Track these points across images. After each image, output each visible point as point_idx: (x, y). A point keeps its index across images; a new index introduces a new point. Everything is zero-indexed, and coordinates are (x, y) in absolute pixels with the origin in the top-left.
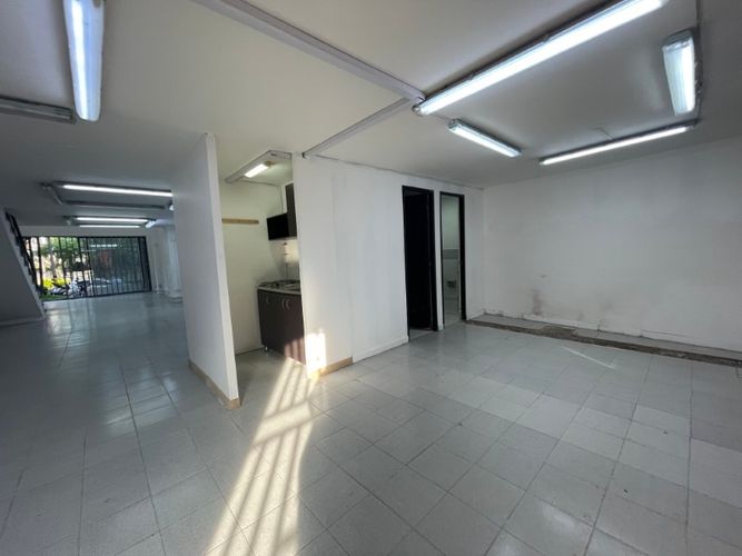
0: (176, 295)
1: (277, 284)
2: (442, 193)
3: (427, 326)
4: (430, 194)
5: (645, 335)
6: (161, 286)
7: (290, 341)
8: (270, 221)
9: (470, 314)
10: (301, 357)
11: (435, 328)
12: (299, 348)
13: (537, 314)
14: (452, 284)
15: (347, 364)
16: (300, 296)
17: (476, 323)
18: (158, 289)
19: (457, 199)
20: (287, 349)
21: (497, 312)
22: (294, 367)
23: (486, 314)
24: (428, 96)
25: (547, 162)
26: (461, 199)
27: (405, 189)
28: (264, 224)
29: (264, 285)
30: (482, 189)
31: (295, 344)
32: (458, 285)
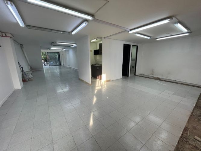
0: (68, 66)
1: (96, 64)
2: (133, 45)
3: (126, 75)
4: (130, 46)
5: (176, 80)
6: (63, 64)
7: (98, 75)
8: (95, 51)
9: (136, 74)
10: (101, 79)
11: (128, 76)
12: (100, 77)
13: (152, 75)
14: (133, 67)
15: (109, 81)
16: (102, 67)
17: (138, 76)
18: (63, 65)
19: (136, 47)
20: (98, 77)
21: (143, 74)
22: (99, 81)
23: (140, 74)
24: (131, 30)
25: (158, 39)
26: (137, 47)
27: (124, 44)
28: (93, 52)
29: (93, 64)
30: (143, 44)
31: (100, 76)
32: (134, 67)
